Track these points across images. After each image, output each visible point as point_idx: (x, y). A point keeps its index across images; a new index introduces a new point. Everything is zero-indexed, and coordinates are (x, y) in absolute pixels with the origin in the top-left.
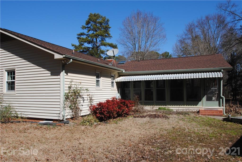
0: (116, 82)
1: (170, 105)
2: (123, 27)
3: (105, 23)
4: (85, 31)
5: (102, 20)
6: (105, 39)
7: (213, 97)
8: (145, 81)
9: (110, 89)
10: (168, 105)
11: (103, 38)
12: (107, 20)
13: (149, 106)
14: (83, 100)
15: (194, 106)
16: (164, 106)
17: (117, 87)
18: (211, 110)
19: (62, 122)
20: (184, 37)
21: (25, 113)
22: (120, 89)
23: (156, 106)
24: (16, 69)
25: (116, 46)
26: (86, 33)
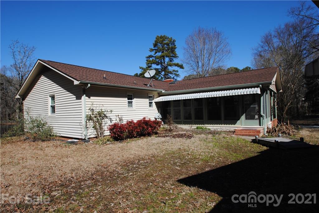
0: (155, 102)
1: (208, 124)
2: (186, 46)
3: (172, 44)
4: (153, 53)
5: (168, 41)
6: (173, 59)
7: (256, 116)
8: (184, 100)
9: (148, 110)
10: (206, 124)
11: (171, 59)
12: (174, 41)
13: (188, 125)
14: (111, 121)
15: (232, 125)
16: (202, 125)
17: (157, 107)
18: (248, 129)
19: (84, 141)
20: (260, 49)
21: (60, 132)
22: (160, 108)
23: (194, 125)
24: (55, 95)
25: (182, 66)
26: (154, 56)
